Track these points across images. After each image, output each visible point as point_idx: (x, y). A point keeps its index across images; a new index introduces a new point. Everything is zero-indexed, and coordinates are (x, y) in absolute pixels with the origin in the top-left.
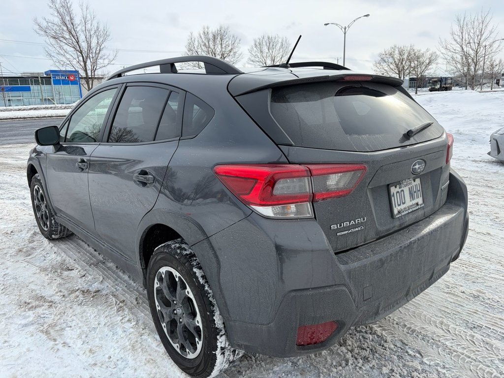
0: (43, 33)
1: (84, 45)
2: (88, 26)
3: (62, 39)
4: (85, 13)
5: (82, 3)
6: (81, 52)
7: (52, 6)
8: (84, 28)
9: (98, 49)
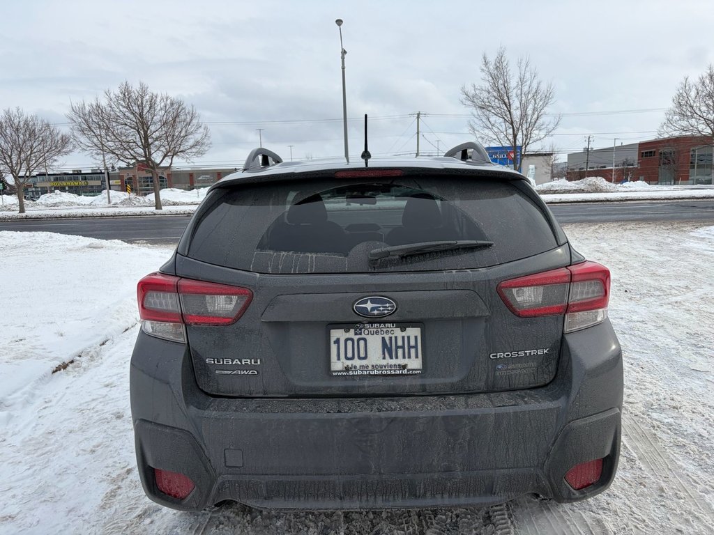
0: (469, 103)
1: (516, 114)
2: (526, 89)
3: (491, 108)
4: (523, 72)
5: (522, 60)
6: (512, 123)
7: (485, 68)
8: (519, 92)
9: (535, 116)
